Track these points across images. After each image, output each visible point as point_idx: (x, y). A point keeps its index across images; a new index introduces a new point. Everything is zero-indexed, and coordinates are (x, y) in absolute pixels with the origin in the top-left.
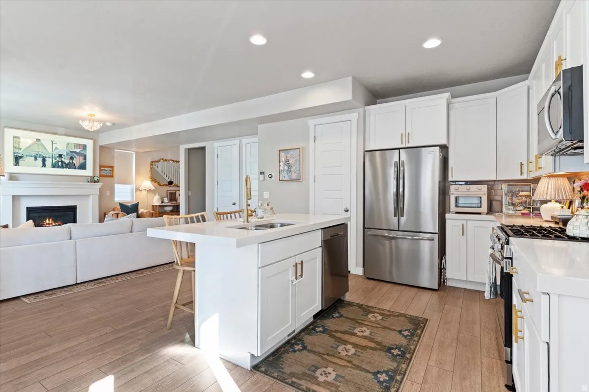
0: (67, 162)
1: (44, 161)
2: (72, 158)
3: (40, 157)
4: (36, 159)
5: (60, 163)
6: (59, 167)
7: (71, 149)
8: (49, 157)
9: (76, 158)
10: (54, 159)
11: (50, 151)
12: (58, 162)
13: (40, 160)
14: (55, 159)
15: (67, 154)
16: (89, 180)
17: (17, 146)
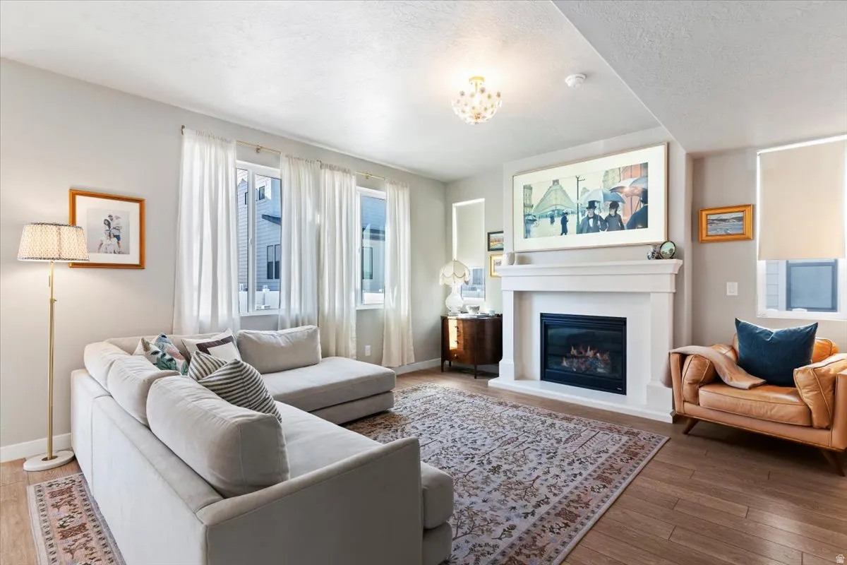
0: (604, 215)
1: (564, 222)
2: (614, 205)
3: (559, 215)
4: (552, 218)
5: (591, 221)
6: (589, 230)
7: (613, 184)
8: (572, 213)
9: (623, 202)
10: (580, 214)
11: (573, 195)
12: (588, 218)
13: (558, 220)
14: (583, 215)
15: (605, 196)
16: (650, 254)
17: (528, 203)
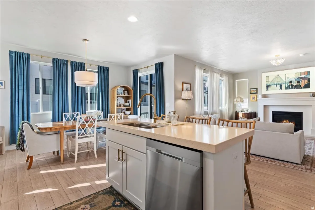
0: (295, 85)
1: (281, 86)
2: (299, 82)
3: (279, 84)
4: (276, 85)
5: (290, 86)
6: (290, 88)
7: (298, 76)
8: (284, 84)
9: (302, 81)
10: (286, 84)
11: (284, 79)
12: (289, 85)
13: (279, 86)
14: (288, 84)
15: (295, 80)
16: (311, 95)
17: (267, 80)
